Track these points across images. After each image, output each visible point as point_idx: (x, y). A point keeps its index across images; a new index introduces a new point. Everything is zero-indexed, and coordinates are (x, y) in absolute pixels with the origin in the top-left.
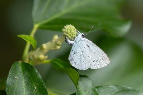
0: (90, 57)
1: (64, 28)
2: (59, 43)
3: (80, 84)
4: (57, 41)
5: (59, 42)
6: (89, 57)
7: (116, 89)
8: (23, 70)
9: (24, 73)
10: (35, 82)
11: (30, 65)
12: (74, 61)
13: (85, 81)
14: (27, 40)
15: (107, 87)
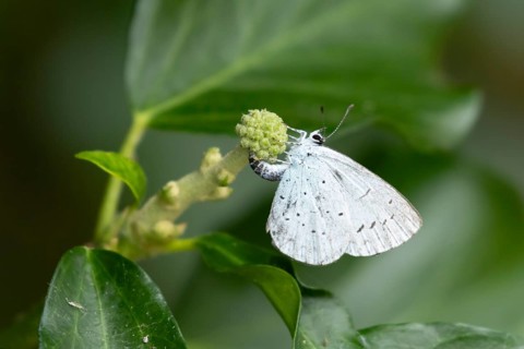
0: (347, 215)
1: (240, 123)
2: (227, 178)
3: (305, 320)
4: (220, 171)
5: (225, 174)
6: (341, 214)
7: (434, 336)
8: (101, 279)
9: (103, 289)
10: (146, 320)
11: (124, 259)
12: (287, 237)
13: (322, 310)
14: (112, 170)
15: (401, 328)
